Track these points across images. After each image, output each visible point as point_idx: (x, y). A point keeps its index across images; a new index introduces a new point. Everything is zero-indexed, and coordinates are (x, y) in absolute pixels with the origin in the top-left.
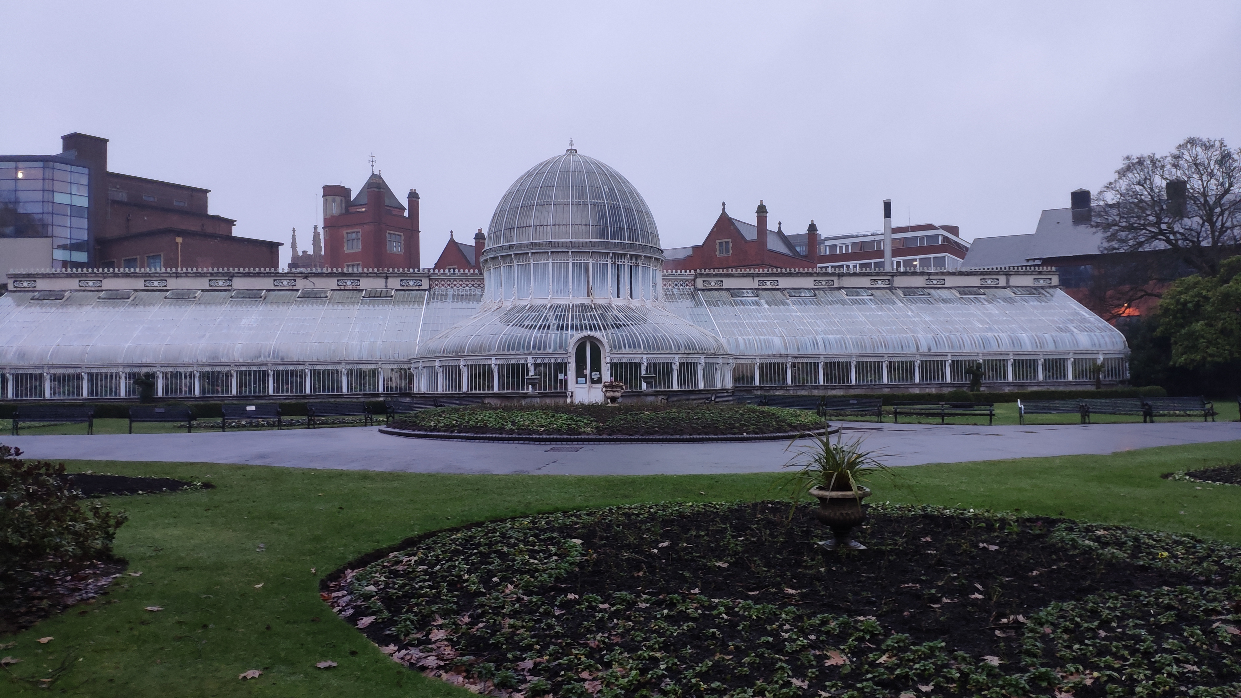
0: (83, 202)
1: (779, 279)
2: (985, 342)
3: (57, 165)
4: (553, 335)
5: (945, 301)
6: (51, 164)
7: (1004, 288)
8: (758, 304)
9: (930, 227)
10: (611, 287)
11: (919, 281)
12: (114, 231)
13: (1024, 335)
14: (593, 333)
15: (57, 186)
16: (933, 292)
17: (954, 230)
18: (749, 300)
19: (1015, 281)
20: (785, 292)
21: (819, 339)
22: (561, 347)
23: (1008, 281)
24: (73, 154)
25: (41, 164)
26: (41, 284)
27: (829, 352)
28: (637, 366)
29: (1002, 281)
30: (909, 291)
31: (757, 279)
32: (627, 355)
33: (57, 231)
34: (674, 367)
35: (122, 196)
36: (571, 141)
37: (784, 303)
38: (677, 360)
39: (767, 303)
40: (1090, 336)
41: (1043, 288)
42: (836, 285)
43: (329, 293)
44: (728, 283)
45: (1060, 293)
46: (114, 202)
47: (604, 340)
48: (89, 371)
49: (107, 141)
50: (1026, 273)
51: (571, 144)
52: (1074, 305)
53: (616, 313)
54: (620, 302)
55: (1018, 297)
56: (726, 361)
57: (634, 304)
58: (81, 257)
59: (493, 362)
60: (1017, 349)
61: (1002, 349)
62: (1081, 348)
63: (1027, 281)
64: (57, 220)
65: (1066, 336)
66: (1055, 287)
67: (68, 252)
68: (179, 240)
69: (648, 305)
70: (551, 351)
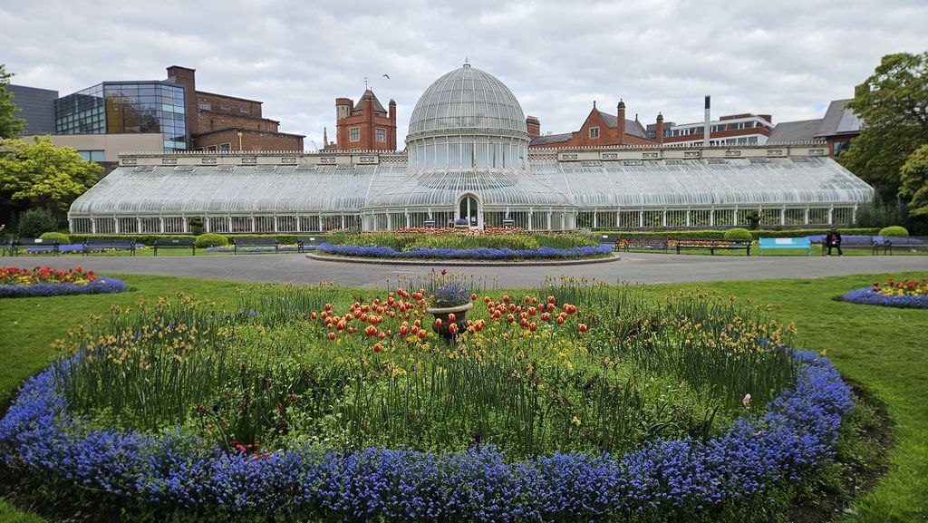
0: (181, 111)
1: (618, 153)
2: (765, 197)
3: (163, 87)
4: (446, 192)
5: (739, 167)
6: (159, 86)
7: (785, 157)
8: (601, 171)
9: (748, 116)
10: (489, 160)
11: (721, 153)
12: (203, 129)
13: (796, 192)
14: (472, 192)
15: (164, 100)
16: (731, 160)
17: (768, 118)
18: (595, 168)
19: (794, 152)
20: (622, 163)
21: (641, 195)
22: (450, 201)
23: (789, 152)
24: (174, 78)
25: (153, 86)
26: (140, 162)
27: (647, 204)
28: (503, 214)
29: (785, 152)
30: (713, 160)
31: (601, 154)
32: (496, 206)
33: (166, 129)
34: (529, 215)
35: (207, 107)
37: (619, 170)
38: (531, 210)
39: (607, 170)
40: (848, 191)
41: (816, 157)
42: (659, 157)
43: (316, 167)
44: (581, 156)
45: (830, 160)
46: (202, 111)
47: (480, 197)
48: (165, 216)
49: (194, 71)
50: (803, 146)
52: (839, 168)
53: (491, 178)
54: (495, 170)
55: (795, 165)
56: (568, 211)
57: (505, 171)
58: (182, 145)
59: (406, 211)
60: (789, 202)
61: (778, 202)
62: (840, 201)
63: (805, 152)
64: (166, 122)
65: (829, 191)
66: (826, 156)
67: (173, 142)
68: (240, 134)
69: (516, 172)
70: (443, 204)
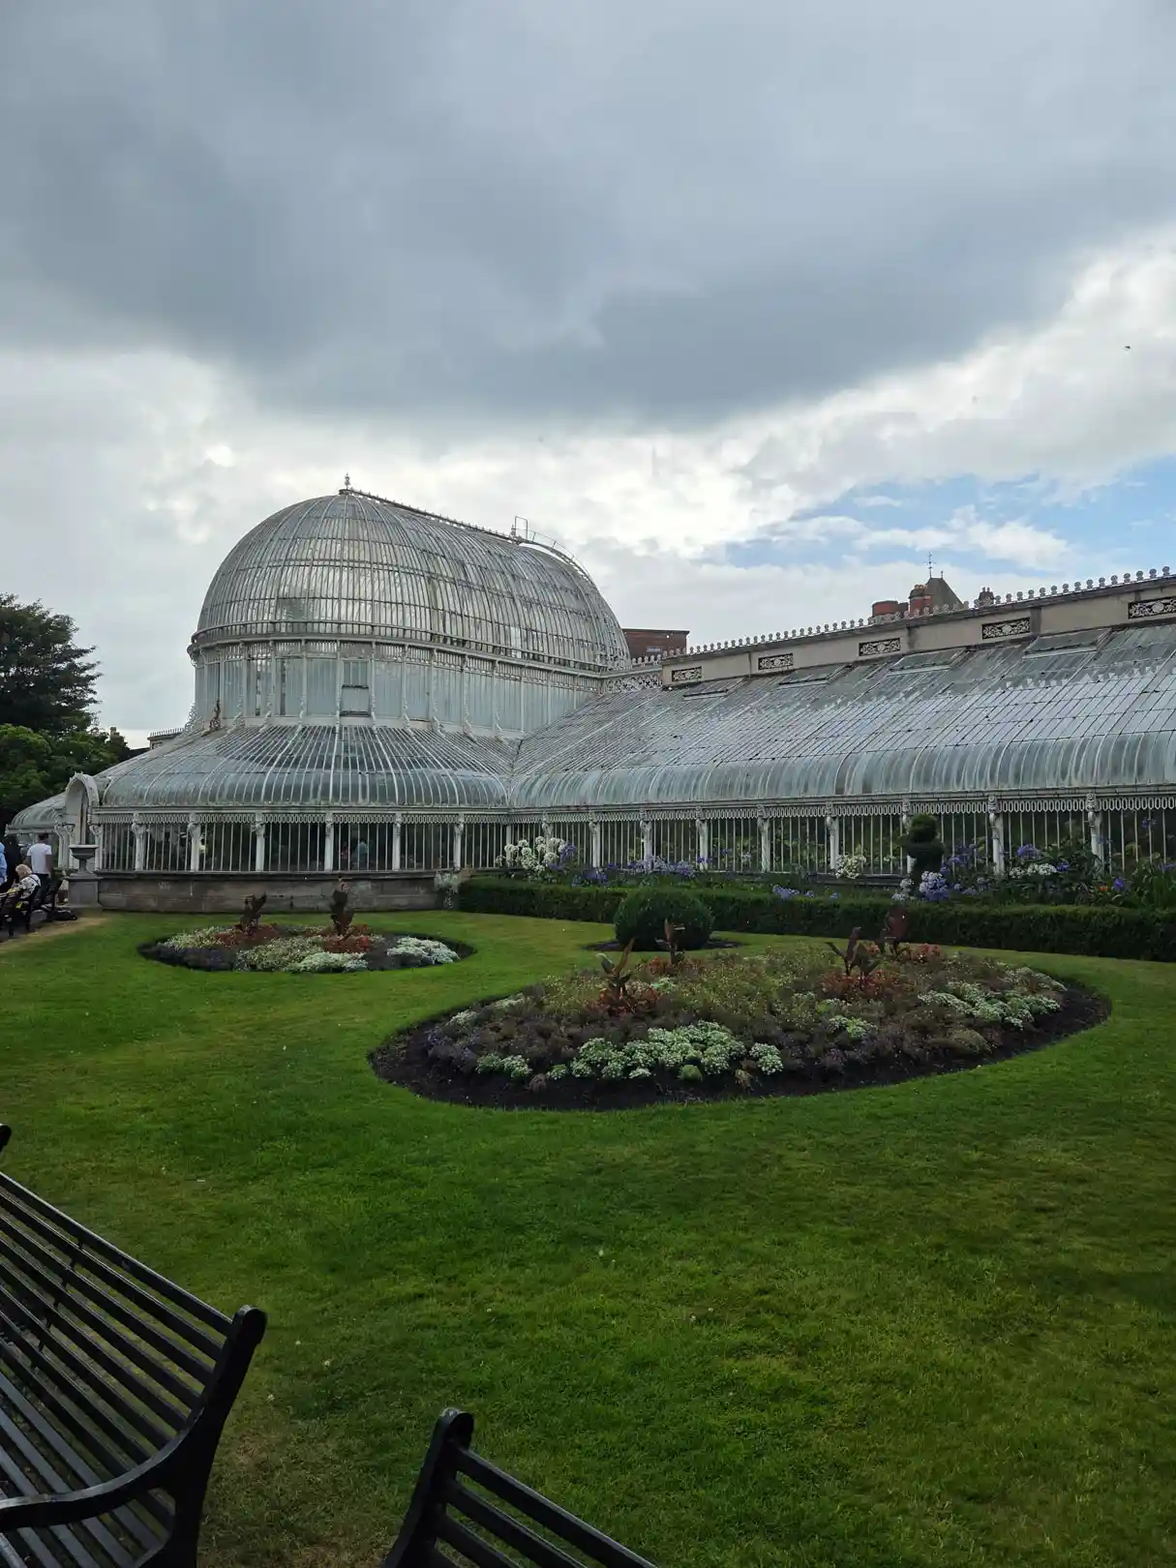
36: (347, 478)
44: (710, 669)
51: (347, 483)
